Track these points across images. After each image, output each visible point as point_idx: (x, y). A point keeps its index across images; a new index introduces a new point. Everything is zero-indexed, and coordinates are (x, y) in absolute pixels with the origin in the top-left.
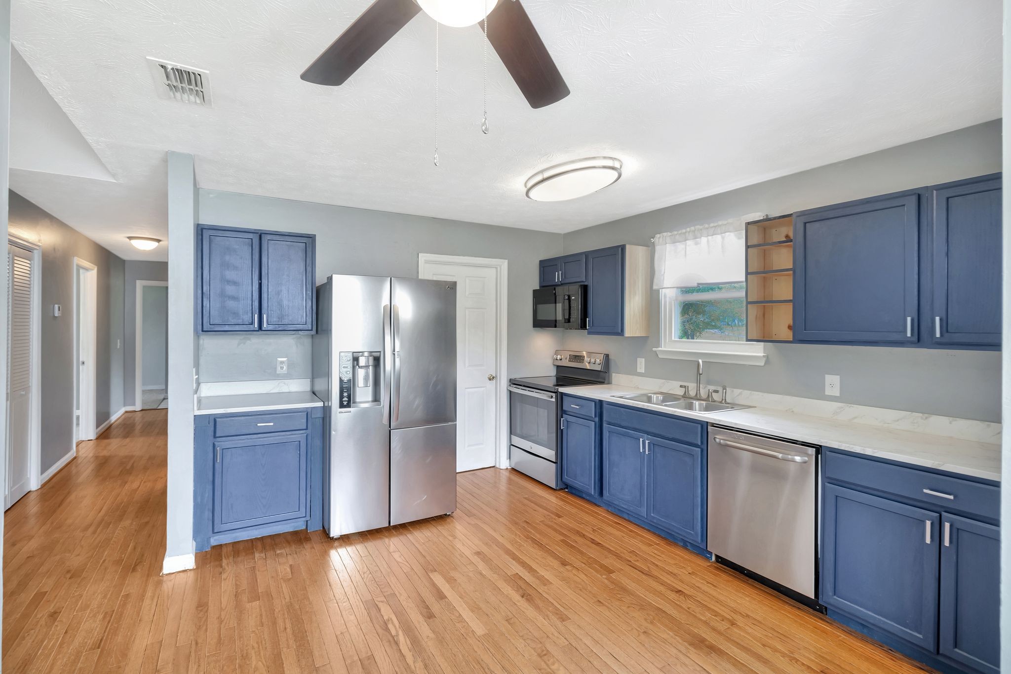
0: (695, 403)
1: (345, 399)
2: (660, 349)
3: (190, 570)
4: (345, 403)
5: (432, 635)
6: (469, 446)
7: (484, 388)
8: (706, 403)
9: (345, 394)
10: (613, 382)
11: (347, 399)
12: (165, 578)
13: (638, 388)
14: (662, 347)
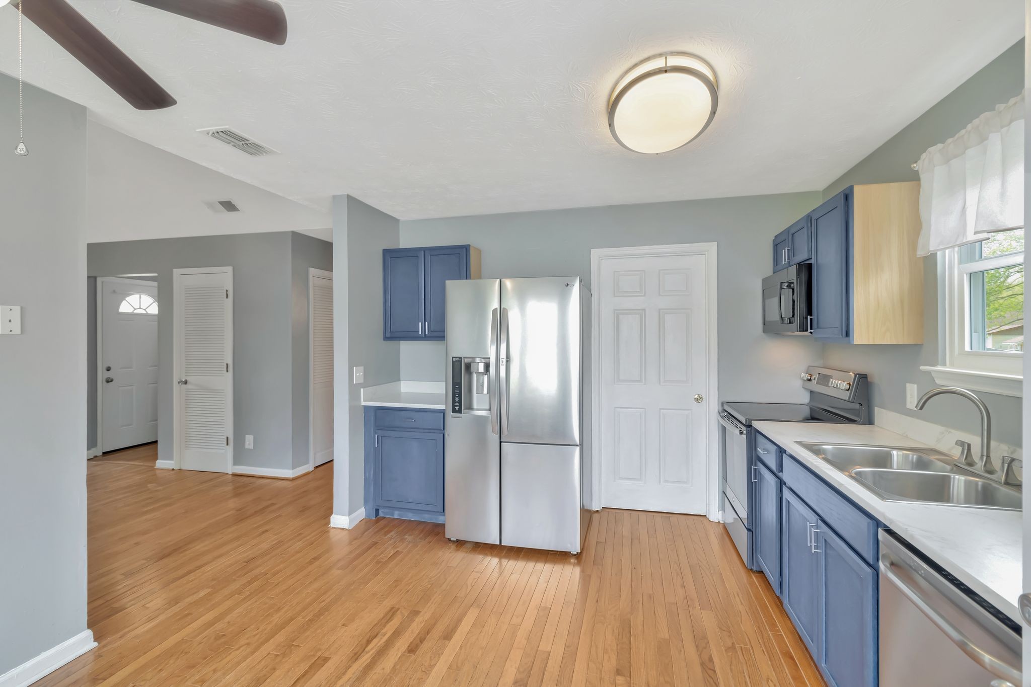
0: (954, 478)
1: (457, 404)
2: (939, 368)
3: (346, 529)
4: (457, 408)
5: (388, 670)
6: (666, 481)
7: (690, 411)
8: (966, 482)
9: (457, 399)
10: (875, 424)
11: (458, 405)
12: (332, 531)
13: (907, 436)
14: (944, 364)
